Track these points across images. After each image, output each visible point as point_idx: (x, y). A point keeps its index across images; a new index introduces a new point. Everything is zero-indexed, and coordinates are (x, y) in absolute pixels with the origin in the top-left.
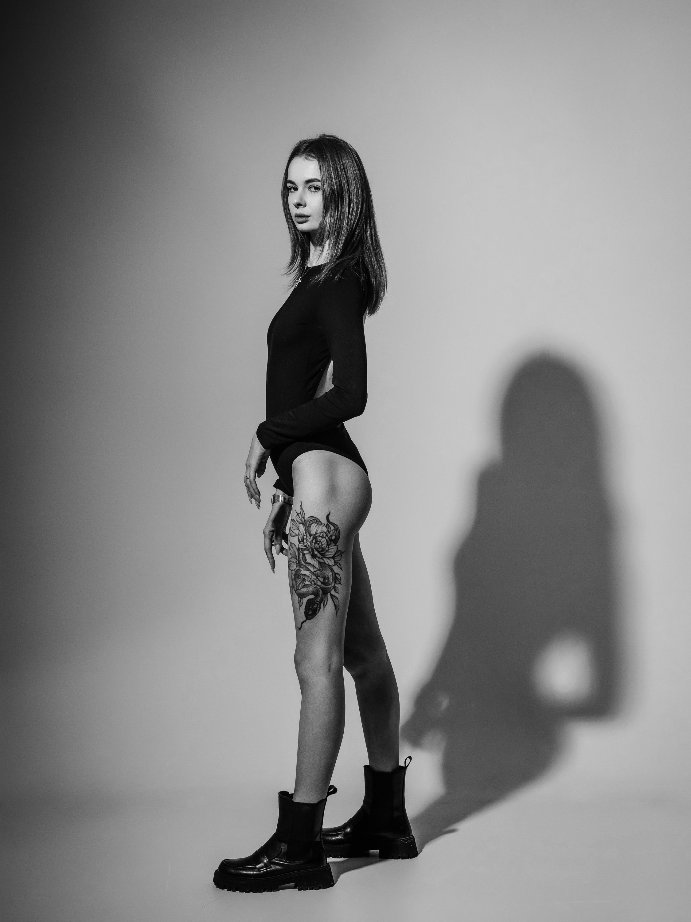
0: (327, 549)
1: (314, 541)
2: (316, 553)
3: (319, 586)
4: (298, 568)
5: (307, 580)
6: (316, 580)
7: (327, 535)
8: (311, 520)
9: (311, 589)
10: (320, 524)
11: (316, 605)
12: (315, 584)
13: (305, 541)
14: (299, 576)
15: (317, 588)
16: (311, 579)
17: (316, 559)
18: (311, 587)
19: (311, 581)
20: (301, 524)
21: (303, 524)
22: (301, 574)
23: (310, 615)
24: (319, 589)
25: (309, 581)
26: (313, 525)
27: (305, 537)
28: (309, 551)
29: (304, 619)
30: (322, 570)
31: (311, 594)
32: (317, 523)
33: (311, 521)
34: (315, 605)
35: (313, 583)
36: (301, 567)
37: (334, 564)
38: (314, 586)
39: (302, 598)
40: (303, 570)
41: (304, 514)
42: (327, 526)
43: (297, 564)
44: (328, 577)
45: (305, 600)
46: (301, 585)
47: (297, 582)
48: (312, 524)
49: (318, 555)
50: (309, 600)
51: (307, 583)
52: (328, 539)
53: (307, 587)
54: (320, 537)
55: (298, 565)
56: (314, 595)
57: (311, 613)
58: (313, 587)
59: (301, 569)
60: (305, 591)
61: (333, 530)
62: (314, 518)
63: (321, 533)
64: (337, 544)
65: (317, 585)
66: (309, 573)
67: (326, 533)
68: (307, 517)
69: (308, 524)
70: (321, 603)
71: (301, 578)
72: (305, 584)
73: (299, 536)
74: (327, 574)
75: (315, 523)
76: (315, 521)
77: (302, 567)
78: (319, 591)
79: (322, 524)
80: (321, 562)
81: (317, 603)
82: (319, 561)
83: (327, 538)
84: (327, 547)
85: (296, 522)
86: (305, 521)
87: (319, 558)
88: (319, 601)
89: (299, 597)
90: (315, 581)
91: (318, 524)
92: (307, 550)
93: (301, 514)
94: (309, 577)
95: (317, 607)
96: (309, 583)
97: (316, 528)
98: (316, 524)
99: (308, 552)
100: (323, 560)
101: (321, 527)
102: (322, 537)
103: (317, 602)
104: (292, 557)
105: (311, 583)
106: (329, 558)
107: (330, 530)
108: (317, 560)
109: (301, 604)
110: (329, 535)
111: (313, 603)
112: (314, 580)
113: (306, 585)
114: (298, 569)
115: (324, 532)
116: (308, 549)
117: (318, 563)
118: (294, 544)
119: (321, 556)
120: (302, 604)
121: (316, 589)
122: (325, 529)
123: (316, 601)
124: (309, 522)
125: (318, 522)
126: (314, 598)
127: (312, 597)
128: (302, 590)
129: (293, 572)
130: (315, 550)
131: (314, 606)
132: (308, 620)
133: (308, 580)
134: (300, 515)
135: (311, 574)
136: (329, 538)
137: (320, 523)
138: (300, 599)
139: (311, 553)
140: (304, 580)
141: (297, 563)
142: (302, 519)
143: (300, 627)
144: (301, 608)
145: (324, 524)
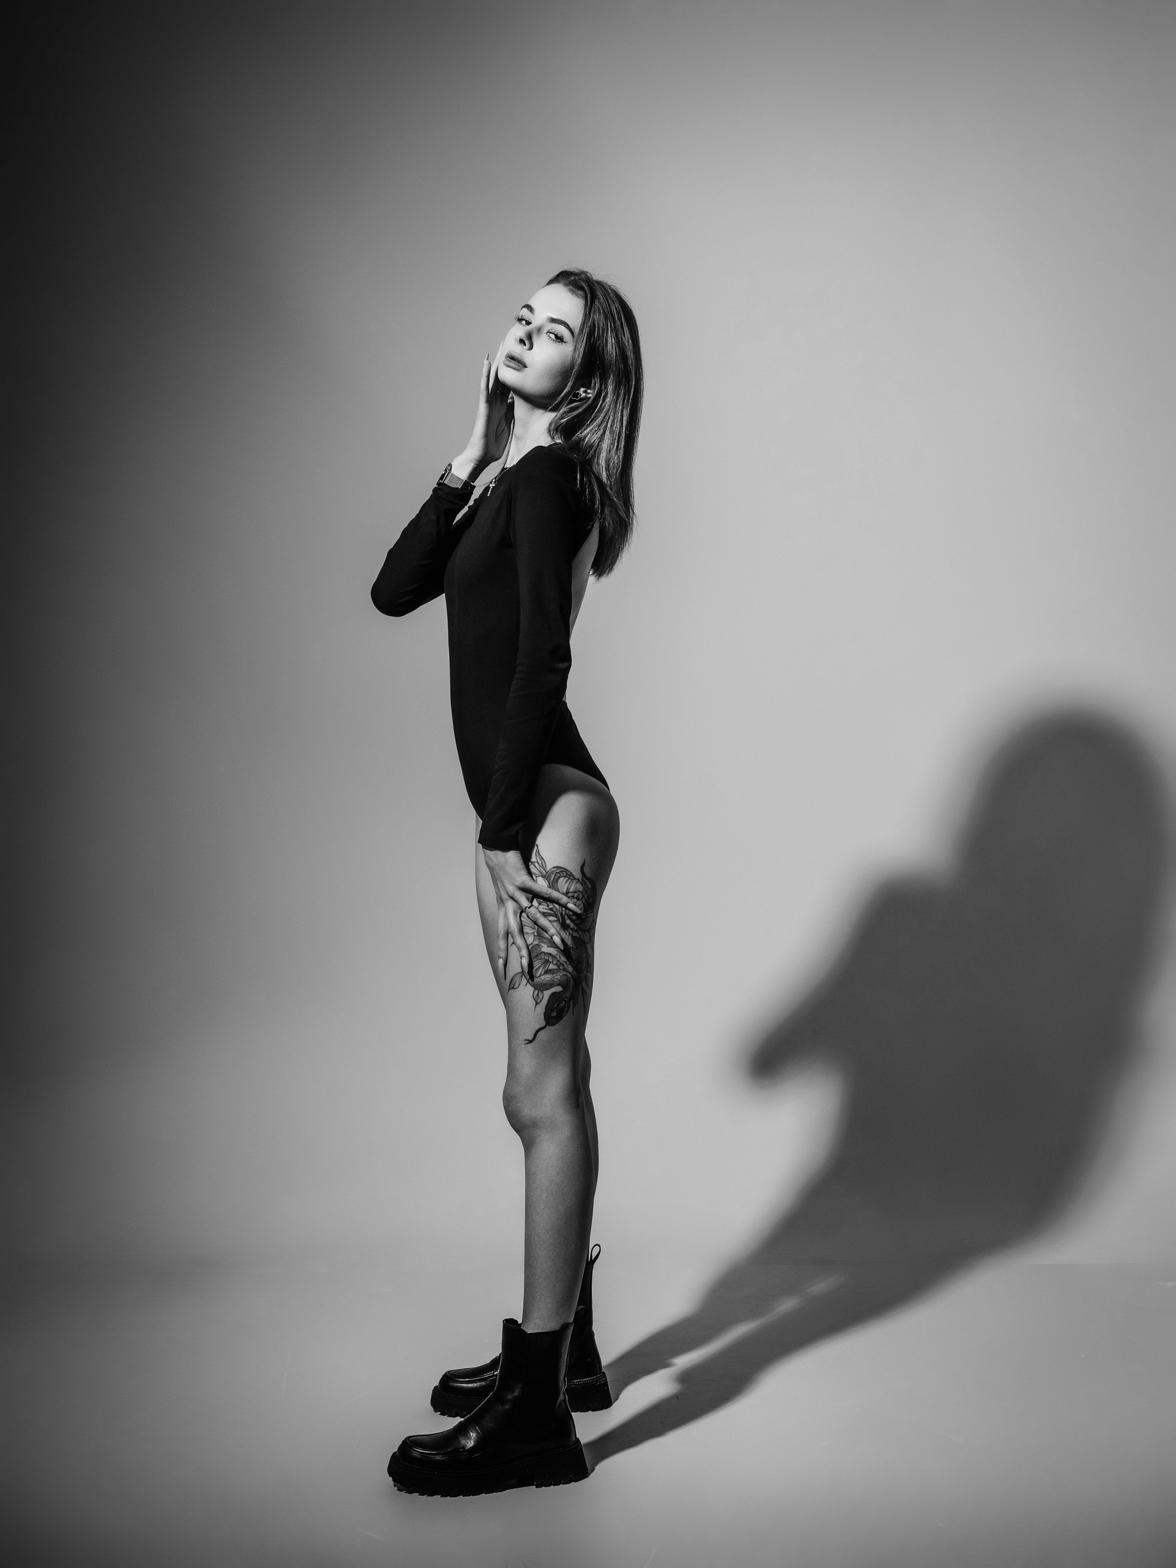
2: (568, 922)
3: (570, 973)
4: (536, 943)
5: (552, 963)
6: (566, 963)
7: (583, 896)
8: (557, 871)
9: (558, 977)
10: (572, 880)
11: (564, 1003)
12: (564, 970)
14: (537, 956)
15: (567, 976)
16: (558, 961)
17: (567, 931)
18: (559, 973)
19: (559, 964)
20: (541, 878)
21: (543, 877)
22: (543, 952)
23: (554, 1018)
24: (569, 978)
25: (556, 964)
26: (561, 879)
28: (557, 917)
29: (543, 1023)
30: (576, 949)
31: (557, 985)
32: (567, 877)
33: (558, 873)
34: (561, 1003)
35: (561, 968)
36: (543, 942)
38: (562, 973)
39: (542, 991)
40: (546, 946)
41: (543, 863)
42: (583, 883)
43: (534, 936)
45: (547, 994)
46: (540, 970)
48: (559, 877)
49: (572, 925)
50: (553, 994)
51: (552, 967)
52: (585, 902)
53: (552, 974)
54: (575, 898)
55: (536, 937)
56: (563, 987)
57: (554, 1014)
58: (561, 975)
59: (543, 945)
60: (548, 979)
61: (590, 889)
62: (562, 870)
63: (575, 892)
65: (568, 972)
66: (556, 952)
67: (582, 893)
68: (549, 867)
69: (553, 878)
70: (570, 1000)
71: (541, 958)
72: (549, 968)
75: (565, 877)
76: (565, 873)
77: (545, 941)
78: (570, 981)
79: (575, 879)
80: (575, 936)
81: (565, 1001)
82: (572, 936)
83: (583, 900)
86: (547, 873)
87: (573, 929)
88: (568, 996)
89: (535, 989)
90: (565, 965)
91: (569, 879)
92: (553, 916)
93: (538, 862)
94: (556, 957)
95: (564, 1007)
96: (555, 967)
97: (567, 885)
98: (566, 879)
99: (555, 919)
100: (578, 934)
101: (574, 883)
102: (576, 898)
103: (566, 999)
105: (559, 967)
107: (587, 889)
108: (569, 933)
109: (539, 1001)
110: (586, 897)
111: (560, 999)
112: (563, 963)
113: (550, 970)
114: (538, 945)
115: (579, 891)
116: (556, 914)
117: (570, 937)
119: (576, 928)
120: (541, 1001)
121: (565, 977)
122: (580, 887)
123: (564, 996)
124: (554, 875)
125: (569, 875)
126: (562, 991)
127: (558, 989)
128: (542, 977)
130: (566, 917)
131: (561, 1005)
132: (549, 1026)
133: (554, 962)
134: (536, 863)
135: (559, 953)
136: (586, 900)
137: (571, 877)
138: (538, 992)
139: (561, 920)
140: (547, 962)
141: (536, 934)
142: (542, 869)
143: (530, 1038)
144: (538, 1006)
145: (578, 879)
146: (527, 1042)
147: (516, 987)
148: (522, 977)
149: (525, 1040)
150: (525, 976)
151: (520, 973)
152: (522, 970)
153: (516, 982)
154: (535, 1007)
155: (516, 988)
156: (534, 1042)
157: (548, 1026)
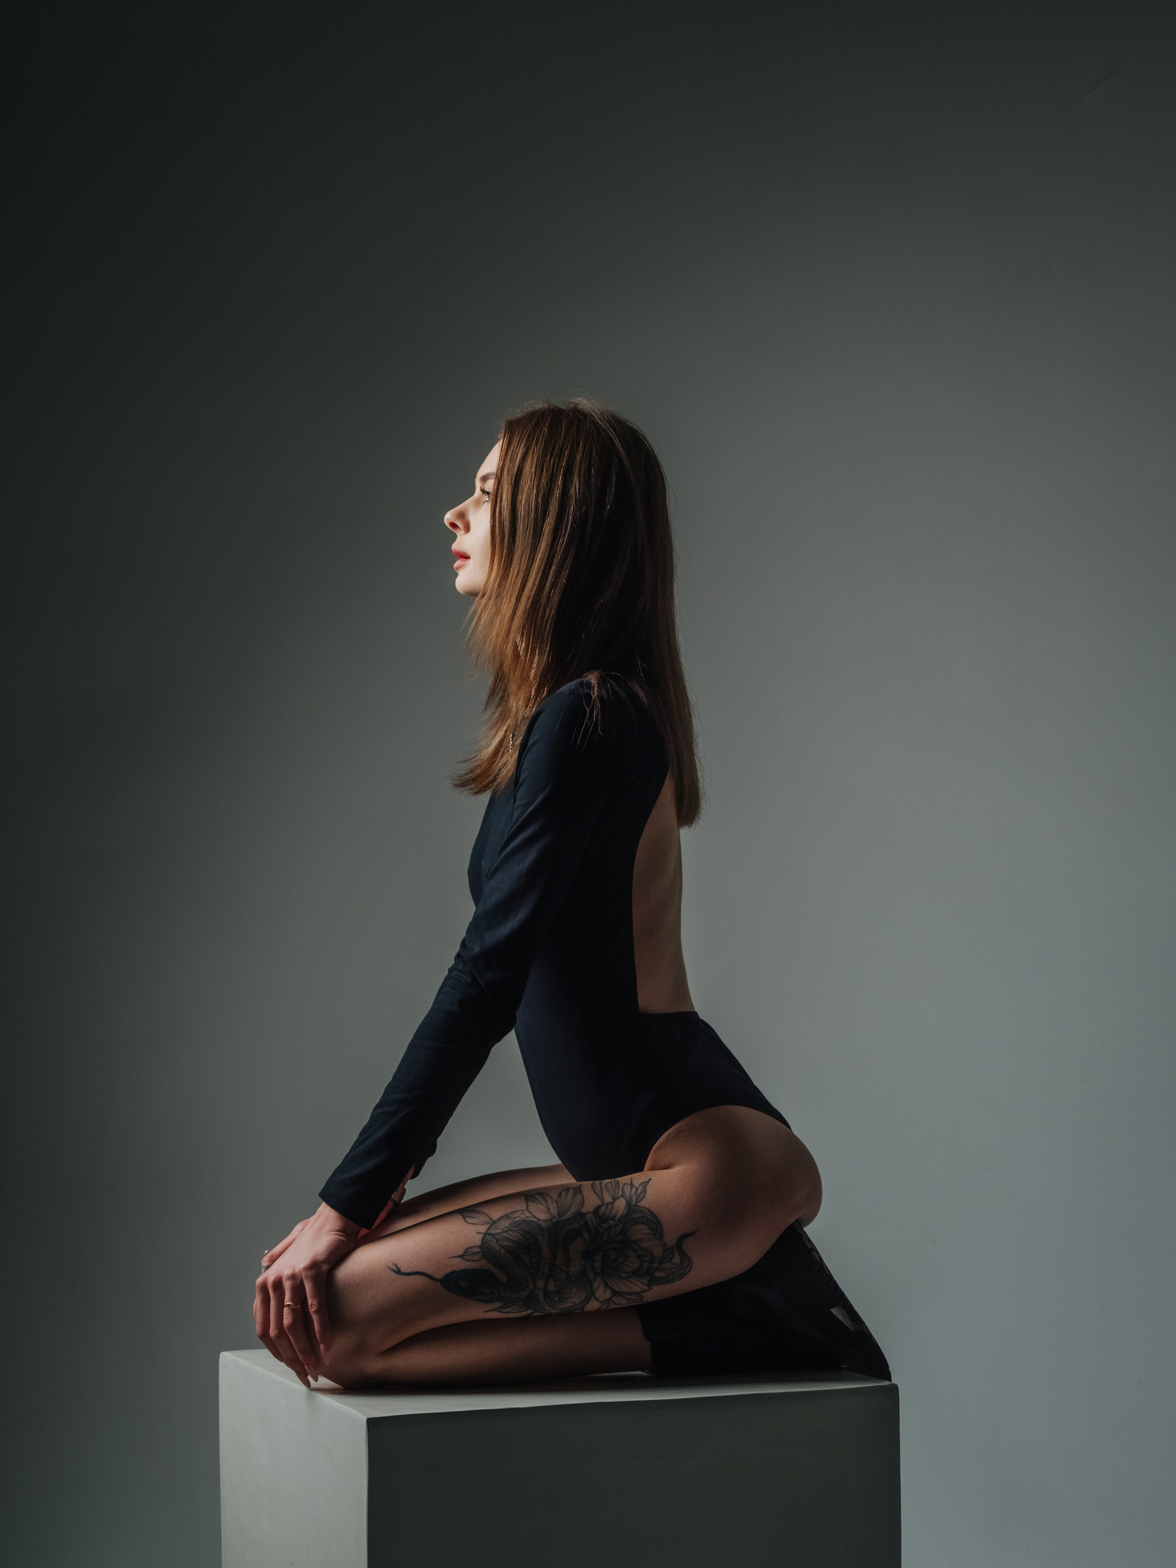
0: (624, 1275)
1: (617, 1246)
7: (650, 1261)
8: (649, 1217)
10: (657, 1237)
12: (532, 1275)
13: (605, 1226)
15: (525, 1282)
16: (540, 1264)
18: (521, 1270)
19: (536, 1267)
20: (624, 1202)
21: (627, 1204)
23: (458, 1285)
25: (533, 1263)
27: (612, 1223)
29: (439, 1276)
30: (572, 1280)
31: (502, 1273)
33: (647, 1217)
34: (486, 1285)
35: (532, 1270)
37: (601, 1299)
39: (484, 1257)
41: (643, 1196)
42: (668, 1251)
44: (567, 1299)
45: (484, 1265)
47: (511, 1230)
48: (644, 1223)
50: (488, 1272)
51: (526, 1258)
53: (516, 1262)
55: (548, 1221)
57: (464, 1283)
58: (522, 1274)
60: (505, 1258)
61: (673, 1264)
62: (654, 1219)
63: (644, 1248)
64: (653, 1287)
67: (653, 1256)
68: (643, 1203)
69: (636, 1214)
73: (605, 1206)
74: (572, 1295)
75: (651, 1229)
76: (654, 1224)
79: (661, 1239)
80: (588, 1273)
82: (585, 1269)
83: (646, 1265)
84: (629, 1274)
85: (620, 1189)
86: (635, 1205)
87: (593, 1267)
88: (496, 1292)
89: (481, 1247)
90: (539, 1274)
91: (654, 1234)
93: (637, 1189)
94: (542, 1259)
95: (485, 1293)
96: (528, 1263)
97: (644, 1235)
99: (590, 1241)
101: (654, 1241)
102: (638, 1254)
103: (493, 1291)
104: (556, 1202)
105: (531, 1267)
106: (609, 1287)
107: (665, 1259)
108: (585, 1263)
109: (467, 1258)
110: (654, 1264)
111: (489, 1284)
112: (540, 1271)
113: (521, 1258)
115: (652, 1252)
116: (594, 1237)
117: (581, 1268)
118: (583, 1198)
120: (468, 1260)
122: (658, 1252)
123: (494, 1287)
124: (640, 1215)
126: (501, 1282)
127: (501, 1277)
128: (503, 1251)
129: (528, 1214)
130: (602, 1254)
131: (485, 1289)
132: (446, 1284)
134: (634, 1190)
135: (551, 1261)
136: (650, 1266)
137: (658, 1234)
138: (479, 1253)
139: (592, 1248)
142: (634, 1197)
143: (403, 1270)
144: (458, 1259)
145: (665, 1245)
146: (395, 1269)
147: (468, 1220)
148: (488, 1223)
149: (395, 1265)
150: (490, 1226)
151: (491, 1219)
152: (496, 1221)
153: (474, 1217)
154: (455, 1257)
155: (466, 1222)
156: (402, 1277)
157: (439, 1283)
